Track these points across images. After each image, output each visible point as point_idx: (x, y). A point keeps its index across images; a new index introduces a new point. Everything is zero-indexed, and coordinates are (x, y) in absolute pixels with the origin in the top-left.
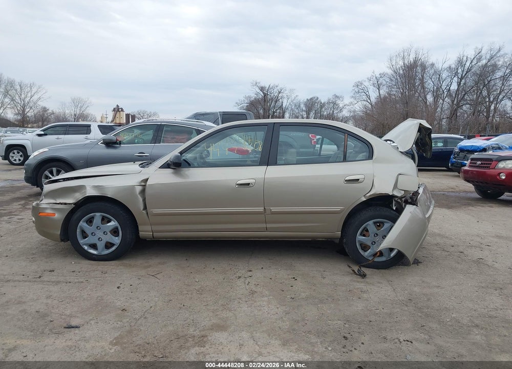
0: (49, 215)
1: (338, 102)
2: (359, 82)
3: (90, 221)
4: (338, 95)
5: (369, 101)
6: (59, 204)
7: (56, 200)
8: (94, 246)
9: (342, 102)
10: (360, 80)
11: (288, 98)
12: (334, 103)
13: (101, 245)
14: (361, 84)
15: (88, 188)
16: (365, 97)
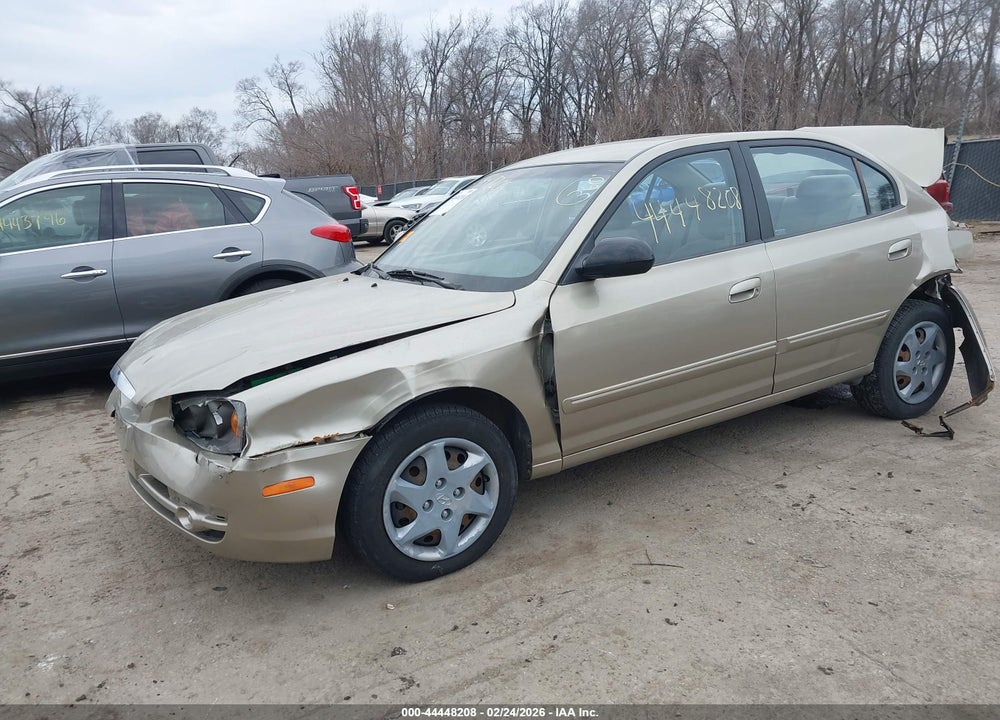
0: (294, 486)
1: (206, 124)
2: (247, 80)
3: (415, 472)
4: (203, 110)
5: (274, 120)
6: (312, 443)
7: (296, 436)
8: (431, 540)
9: (215, 125)
10: (249, 77)
11: (89, 119)
12: (199, 128)
13: (449, 528)
14: (253, 85)
15: (409, 375)
16: (265, 113)
